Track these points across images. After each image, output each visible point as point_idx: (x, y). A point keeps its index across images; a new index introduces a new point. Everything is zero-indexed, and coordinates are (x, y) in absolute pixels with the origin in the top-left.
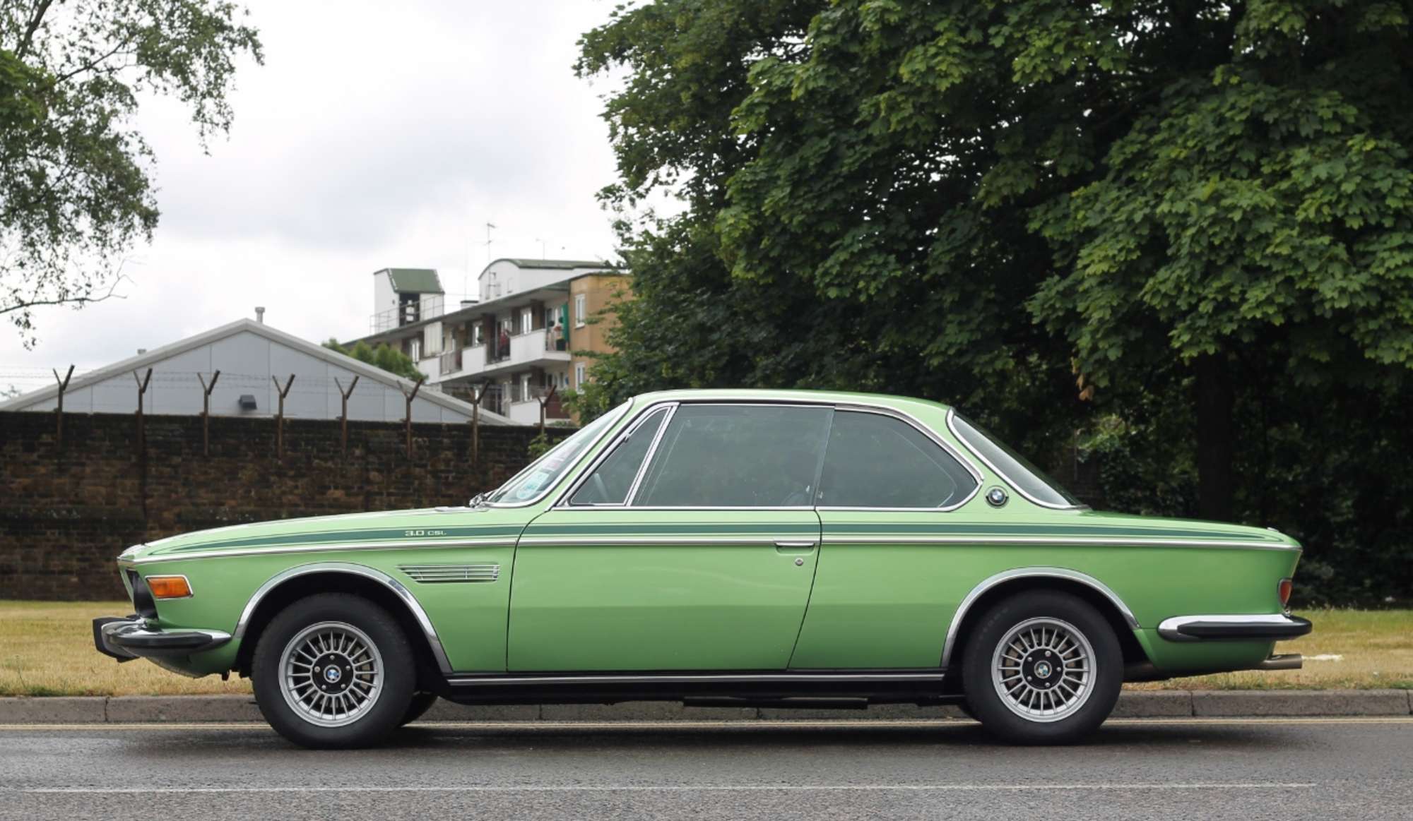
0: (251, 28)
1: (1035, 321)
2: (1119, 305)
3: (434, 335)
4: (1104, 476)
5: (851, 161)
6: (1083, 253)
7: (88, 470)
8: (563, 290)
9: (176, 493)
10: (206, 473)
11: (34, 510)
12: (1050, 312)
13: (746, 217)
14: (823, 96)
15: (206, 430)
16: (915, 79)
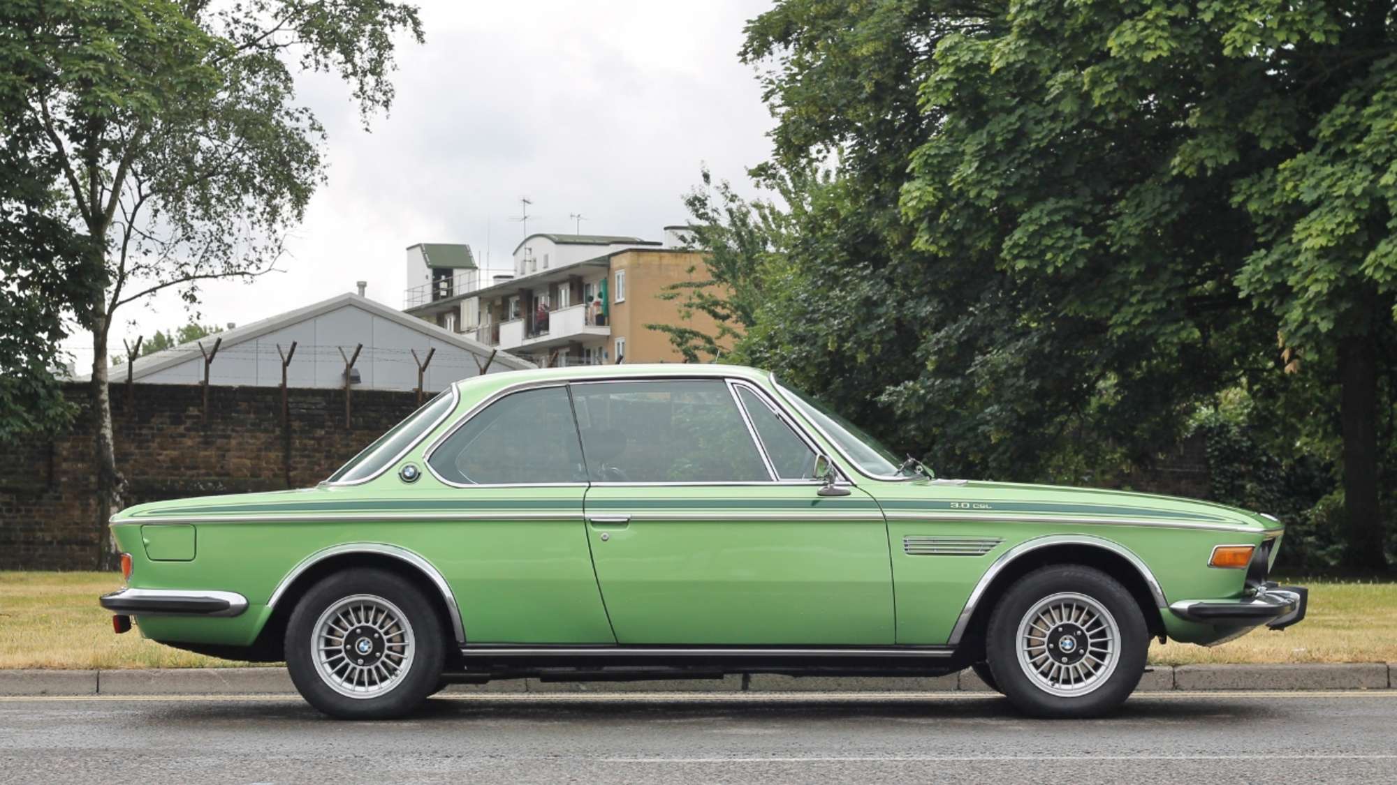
0: (411, 6)
1: (1242, 295)
2: (1337, 279)
3: (470, 311)
4: (1209, 450)
5: (1039, 137)
6: (1298, 227)
7: (233, 442)
8: (602, 265)
9: (320, 465)
10: (347, 446)
11: (181, 483)
12: (1257, 286)
13: (931, 189)
14: (1009, 72)
15: (348, 404)
16: (1123, 52)
